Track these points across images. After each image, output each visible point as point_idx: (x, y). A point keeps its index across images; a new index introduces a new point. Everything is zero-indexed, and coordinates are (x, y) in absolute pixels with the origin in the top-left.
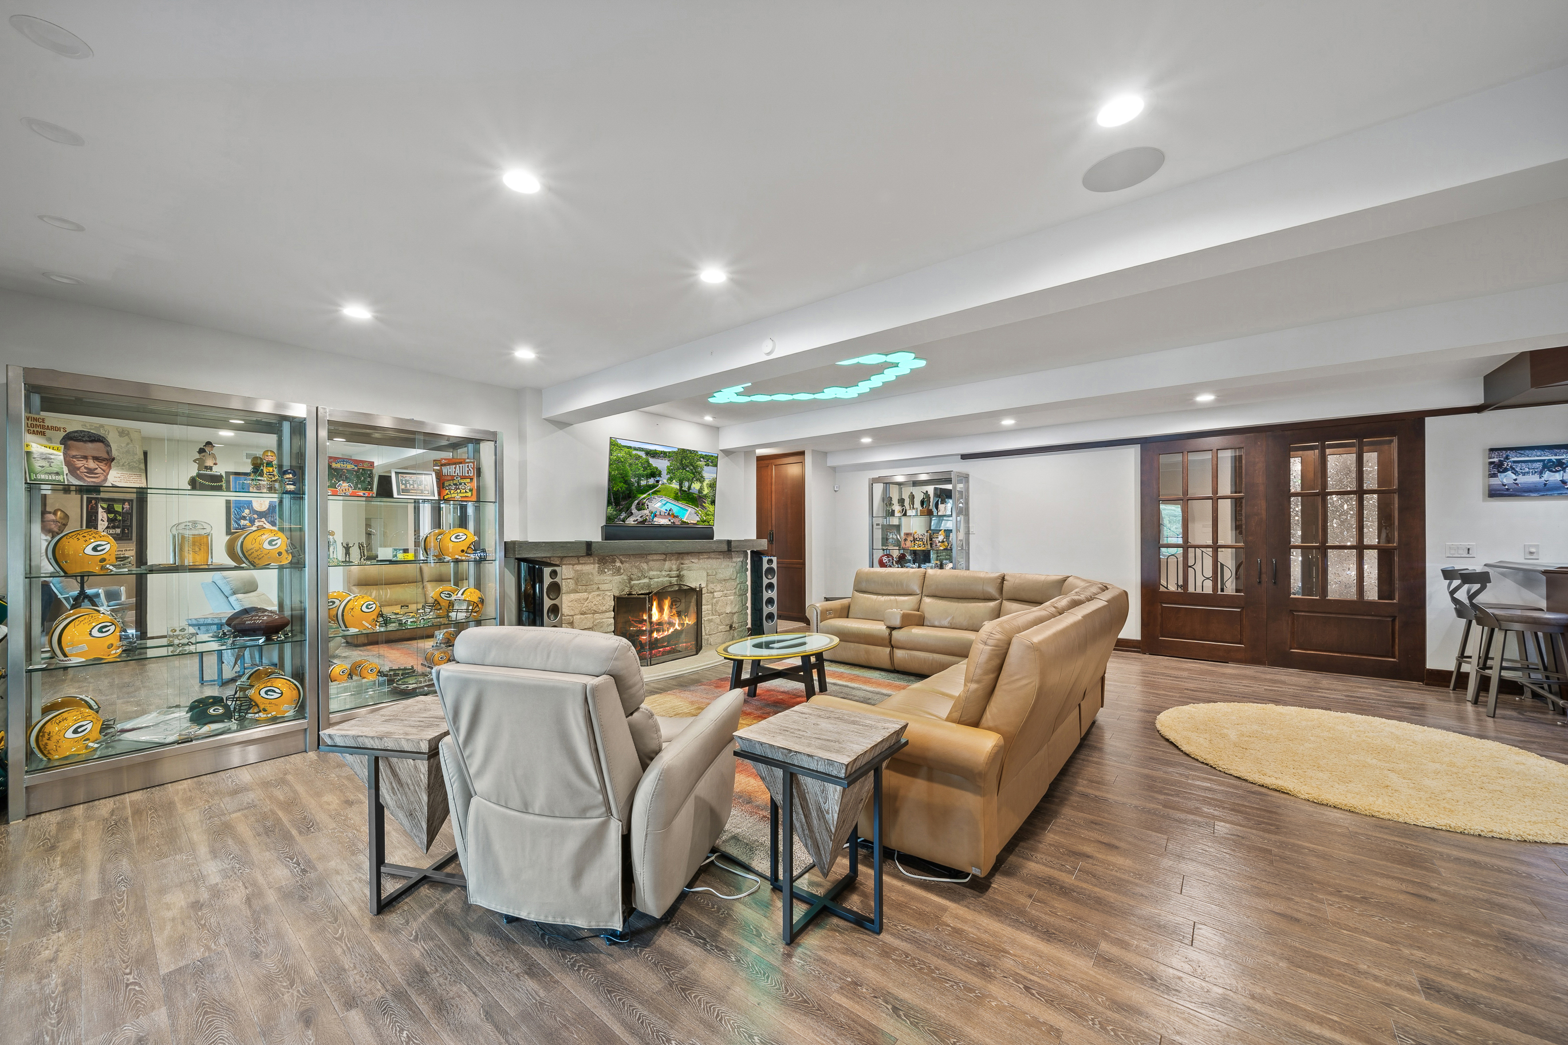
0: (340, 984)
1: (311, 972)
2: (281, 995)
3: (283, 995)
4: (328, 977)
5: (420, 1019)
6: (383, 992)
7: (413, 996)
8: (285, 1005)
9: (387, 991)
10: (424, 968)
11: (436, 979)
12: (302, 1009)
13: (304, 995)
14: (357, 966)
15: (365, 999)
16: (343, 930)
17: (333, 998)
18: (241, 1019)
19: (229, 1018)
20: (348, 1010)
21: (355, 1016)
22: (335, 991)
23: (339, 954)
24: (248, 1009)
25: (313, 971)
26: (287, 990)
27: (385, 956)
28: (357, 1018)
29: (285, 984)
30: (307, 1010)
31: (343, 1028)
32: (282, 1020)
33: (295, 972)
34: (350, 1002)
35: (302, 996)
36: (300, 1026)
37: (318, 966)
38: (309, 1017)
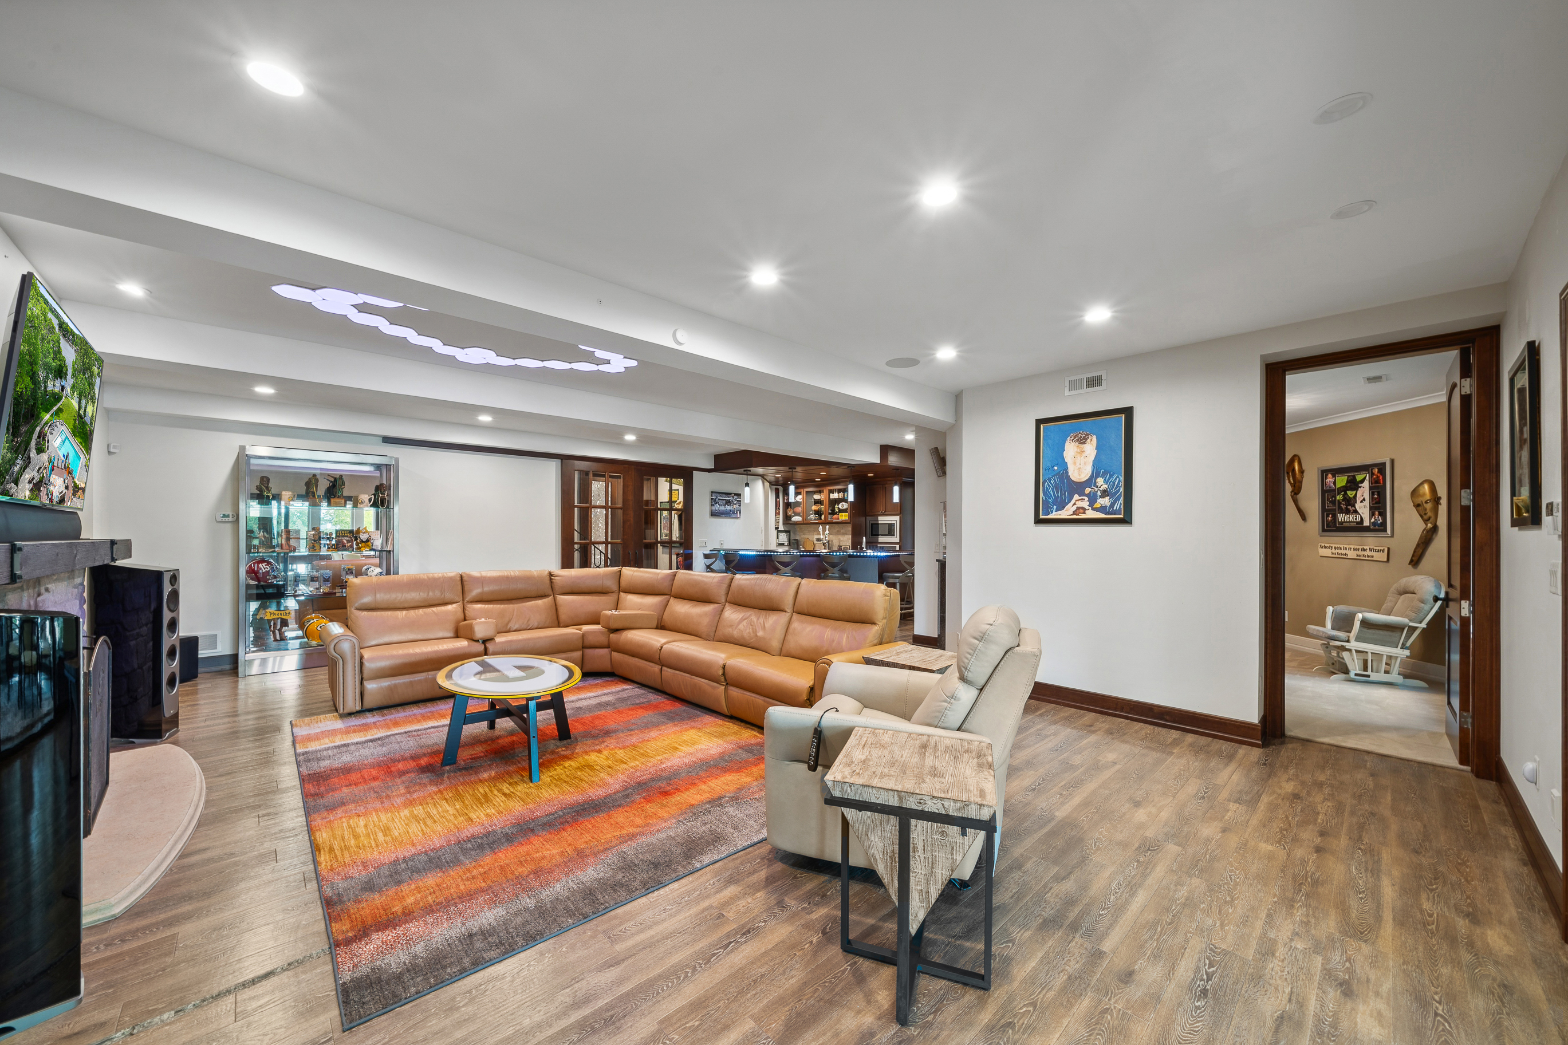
0: (1085, 972)
1: (1085, 1003)
2: (1121, 1012)
3: (1120, 1010)
4: (1083, 986)
5: (1086, 909)
6: (1076, 939)
7: (1070, 920)
8: (1128, 1001)
9: (1074, 937)
10: (1041, 924)
11: (1048, 913)
12: (1122, 986)
13: (1110, 992)
14: (1060, 969)
15: (1089, 948)
16: (1021, 1009)
17: (1101, 969)
18: (1160, 1029)
19: (1165, 1040)
20: (1105, 953)
21: (1107, 946)
22: (1093, 972)
23: (1053, 992)
24: (1149, 1031)
25: (1083, 1003)
26: (1114, 1011)
27: (1040, 955)
28: (1107, 944)
29: (1109, 1017)
30: (1122, 981)
31: (1120, 949)
32: (1140, 994)
33: (1092, 1019)
34: (1097, 955)
35: (1112, 993)
36: (1137, 977)
37: (1076, 1002)
38: (1126, 975)
